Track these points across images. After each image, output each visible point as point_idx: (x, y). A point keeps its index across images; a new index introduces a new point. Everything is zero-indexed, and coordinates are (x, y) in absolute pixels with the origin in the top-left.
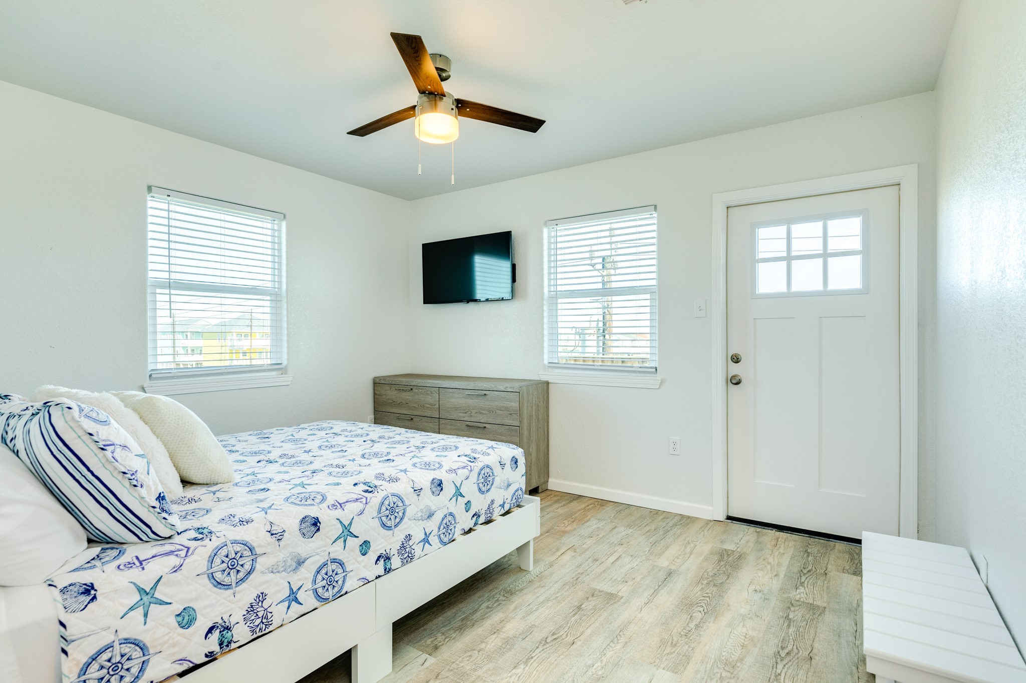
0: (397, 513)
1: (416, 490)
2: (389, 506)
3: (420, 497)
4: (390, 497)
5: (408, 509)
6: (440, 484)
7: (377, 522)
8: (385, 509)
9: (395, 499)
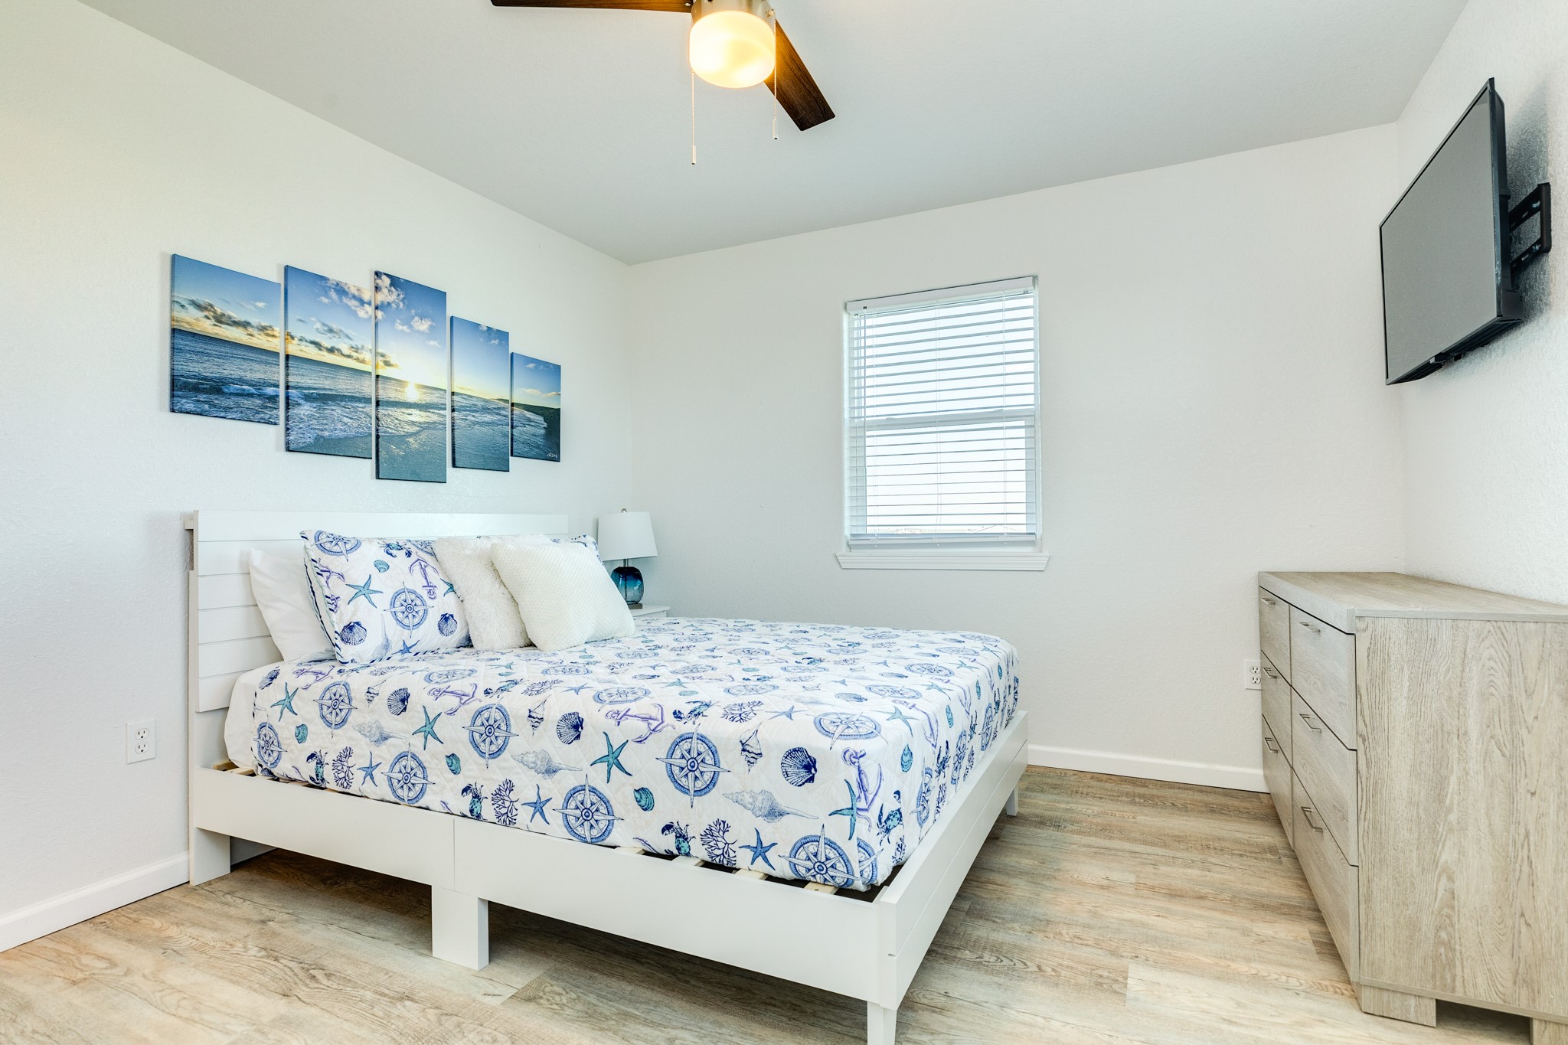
0: (496, 737)
1: (533, 717)
2: (487, 721)
3: (537, 732)
4: (494, 709)
5: (512, 741)
6: (578, 726)
7: (466, 735)
8: (480, 723)
9: (498, 716)
